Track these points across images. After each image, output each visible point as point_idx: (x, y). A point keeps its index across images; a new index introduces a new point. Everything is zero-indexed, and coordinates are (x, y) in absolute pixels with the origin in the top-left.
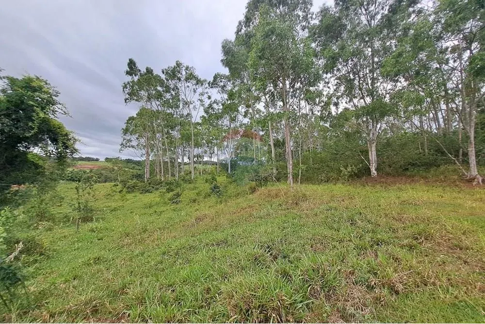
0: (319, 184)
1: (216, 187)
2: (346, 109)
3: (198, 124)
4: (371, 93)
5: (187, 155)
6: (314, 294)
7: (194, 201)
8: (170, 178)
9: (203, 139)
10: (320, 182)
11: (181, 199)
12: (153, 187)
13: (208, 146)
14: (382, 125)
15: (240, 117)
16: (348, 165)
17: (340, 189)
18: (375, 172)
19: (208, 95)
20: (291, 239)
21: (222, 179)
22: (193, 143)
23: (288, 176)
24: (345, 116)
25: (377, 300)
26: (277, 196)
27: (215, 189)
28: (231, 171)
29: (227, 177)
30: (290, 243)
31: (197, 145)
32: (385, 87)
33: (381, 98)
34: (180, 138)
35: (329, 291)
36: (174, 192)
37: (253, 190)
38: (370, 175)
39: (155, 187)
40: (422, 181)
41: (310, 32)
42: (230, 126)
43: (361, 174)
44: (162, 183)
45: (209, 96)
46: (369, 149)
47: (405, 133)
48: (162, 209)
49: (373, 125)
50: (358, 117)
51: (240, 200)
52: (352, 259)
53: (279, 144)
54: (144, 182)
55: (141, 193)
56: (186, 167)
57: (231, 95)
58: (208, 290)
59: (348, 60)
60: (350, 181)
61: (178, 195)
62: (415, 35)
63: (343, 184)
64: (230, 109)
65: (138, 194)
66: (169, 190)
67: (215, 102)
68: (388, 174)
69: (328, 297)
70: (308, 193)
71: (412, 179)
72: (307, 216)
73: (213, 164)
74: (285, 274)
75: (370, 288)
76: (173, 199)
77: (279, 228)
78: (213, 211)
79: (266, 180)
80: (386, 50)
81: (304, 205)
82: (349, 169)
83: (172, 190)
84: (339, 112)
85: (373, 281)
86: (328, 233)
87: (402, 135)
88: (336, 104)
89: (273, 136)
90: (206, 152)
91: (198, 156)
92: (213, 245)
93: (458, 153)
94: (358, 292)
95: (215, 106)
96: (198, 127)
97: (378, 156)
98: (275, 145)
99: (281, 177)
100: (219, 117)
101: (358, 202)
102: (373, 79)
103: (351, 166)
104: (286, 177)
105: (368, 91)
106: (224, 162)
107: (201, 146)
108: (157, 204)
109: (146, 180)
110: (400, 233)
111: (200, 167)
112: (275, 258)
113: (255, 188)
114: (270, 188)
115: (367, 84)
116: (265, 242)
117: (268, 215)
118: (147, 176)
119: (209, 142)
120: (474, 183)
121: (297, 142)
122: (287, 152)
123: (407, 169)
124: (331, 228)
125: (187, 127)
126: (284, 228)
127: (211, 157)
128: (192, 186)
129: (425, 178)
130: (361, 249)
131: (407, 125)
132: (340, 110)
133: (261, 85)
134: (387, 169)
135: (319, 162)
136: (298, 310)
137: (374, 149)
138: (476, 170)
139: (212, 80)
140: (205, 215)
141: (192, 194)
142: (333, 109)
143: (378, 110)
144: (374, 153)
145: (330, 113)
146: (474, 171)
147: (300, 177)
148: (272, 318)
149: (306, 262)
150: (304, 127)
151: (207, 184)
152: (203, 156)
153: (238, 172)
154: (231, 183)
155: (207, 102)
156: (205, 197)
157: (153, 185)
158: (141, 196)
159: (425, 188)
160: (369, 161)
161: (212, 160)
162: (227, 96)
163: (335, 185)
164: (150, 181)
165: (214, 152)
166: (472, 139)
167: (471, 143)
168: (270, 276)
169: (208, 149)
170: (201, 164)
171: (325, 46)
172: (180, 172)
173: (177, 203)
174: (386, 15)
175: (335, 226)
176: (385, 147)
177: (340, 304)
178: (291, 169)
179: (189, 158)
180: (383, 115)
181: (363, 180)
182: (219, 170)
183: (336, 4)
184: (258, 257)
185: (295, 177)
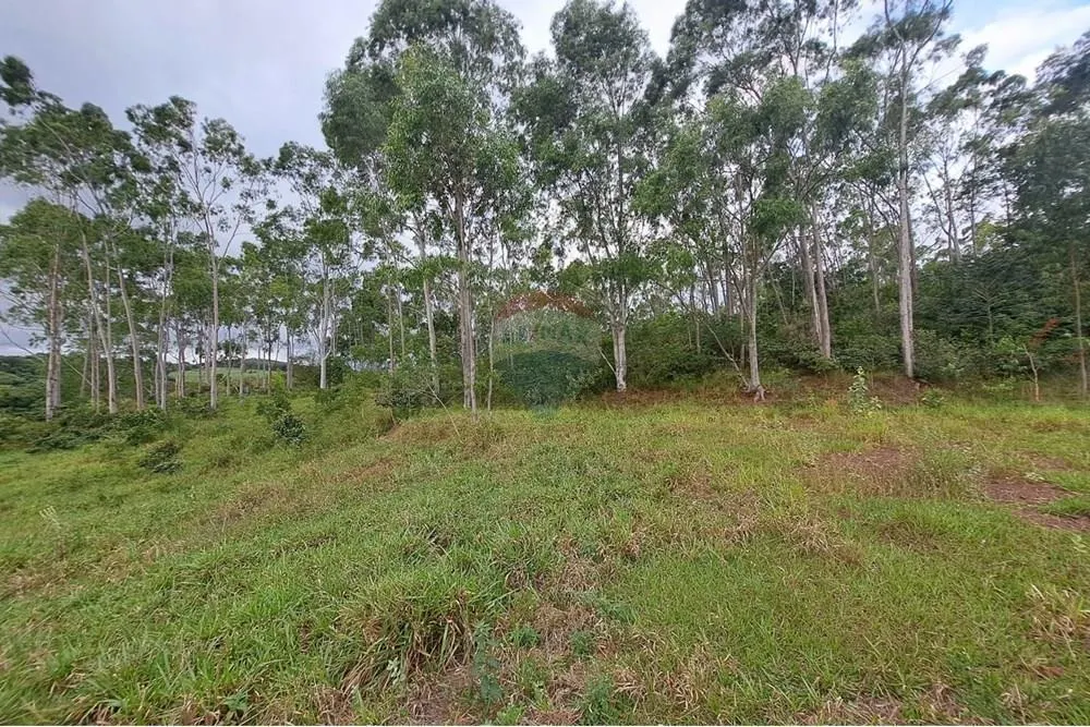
0: (526, 409)
1: (290, 423)
2: (578, 263)
3: (229, 262)
4: (619, 238)
5: (195, 343)
6: (515, 585)
7: (224, 462)
8: (140, 406)
9: (244, 303)
10: (529, 404)
11: (178, 459)
12: (78, 434)
13: (259, 322)
14: (635, 299)
15: (354, 258)
16: (579, 372)
17: (565, 415)
18: (624, 383)
19: (269, 196)
20: (473, 511)
21: (303, 405)
22: (216, 312)
23: (466, 392)
24: (574, 274)
25: (606, 573)
26: (442, 434)
27: (290, 429)
28: (328, 383)
29: (317, 399)
30: (472, 518)
31: (229, 317)
32: (641, 231)
33: (633, 247)
34: (172, 297)
35: (539, 576)
36: (160, 443)
37: (387, 426)
38: (616, 388)
39: (84, 431)
40: (692, 398)
41: (512, 99)
42: (326, 274)
43: (600, 388)
44: (110, 419)
45: (269, 201)
46: (615, 341)
47: (673, 314)
48: (119, 490)
49: (621, 297)
50: (597, 279)
51: (357, 449)
52: (574, 524)
53: (446, 325)
54: (42, 419)
55: (33, 452)
56: (192, 376)
57: (331, 201)
58: (307, 627)
59: (580, 172)
60: (583, 400)
61: (171, 450)
62: (682, 153)
63: (570, 406)
64: (326, 234)
65: (20, 455)
66: (137, 440)
67: (286, 212)
68: (643, 387)
69: (537, 585)
70: (506, 425)
71: (676, 394)
72: (504, 467)
73: (277, 366)
74: (466, 565)
75: (598, 559)
76: (155, 462)
77: (450, 495)
78: (289, 477)
79: (417, 403)
80: (641, 166)
81: (498, 448)
82: (581, 379)
83: (150, 439)
84: (565, 267)
85: (602, 547)
86: (539, 490)
87: (667, 318)
88: (560, 253)
89: (431, 306)
90: (253, 336)
91: (229, 347)
92: (300, 546)
93: (740, 350)
94: (581, 567)
95: (285, 221)
96: (229, 270)
97: (628, 353)
98: (437, 327)
99: (451, 395)
100: (297, 251)
101: (591, 436)
102: (620, 215)
103: (585, 372)
104: (461, 397)
105: (613, 232)
106: (306, 363)
107: (239, 321)
108: (99, 478)
109: (49, 412)
110: (648, 480)
111: (236, 374)
112: (446, 544)
113: (391, 422)
114: (425, 419)
115: (612, 222)
116: (423, 522)
117: (425, 474)
118: (51, 401)
119: (261, 311)
120: (756, 398)
121: (483, 322)
122: (463, 341)
123: (671, 378)
124: (546, 483)
125: (197, 270)
126: (461, 494)
127: (270, 350)
128: (212, 424)
129: (695, 392)
130: (589, 509)
131: (675, 300)
132: (567, 263)
133: (412, 199)
134: (642, 378)
135: (527, 364)
136: (489, 611)
137: (621, 340)
138: (758, 378)
139: (276, 156)
140: (267, 492)
141: (216, 446)
142: (555, 261)
143: (628, 270)
144: (622, 347)
145: (549, 267)
146: (756, 381)
147: (490, 393)
148: (447, 628)
149: (502, 537)
150: (498, 289)
151: (262, 419)
152: (245, 347)
153: (348, 384)
154: (328, 413)
155: (261, 213)
156: (257, 451)
157: (77, 427)
158: (35, 461)
159: (694, 409)
160: (613, 361)
161: (273, 358)
162: (318, 201)
163: (556, 408)
164: (65, 416)
165: (277, 337)
166: (754, 329)
167: (752, 336)
168: (440, 567)
169: (258, 330)
170: (238, 366)
171: (541, 135)
172: (170, 389)
173: (171, 470)
174: (640, 104)
175: (552, 479)
176: (640, 336)
177: (553, 590)
178: (473, 378)
179: (199, 350)
180: (635, 281)
181: (604, 397)
182: (290, 381)
183: (560, 60)
184: (411, 549)
185: (481, 395)
